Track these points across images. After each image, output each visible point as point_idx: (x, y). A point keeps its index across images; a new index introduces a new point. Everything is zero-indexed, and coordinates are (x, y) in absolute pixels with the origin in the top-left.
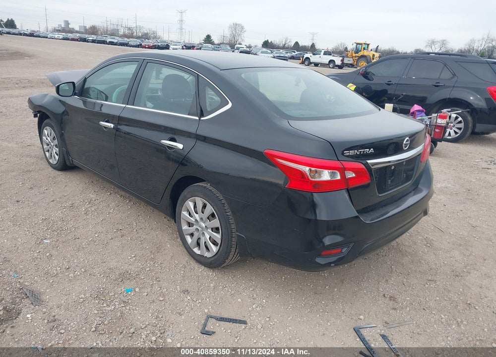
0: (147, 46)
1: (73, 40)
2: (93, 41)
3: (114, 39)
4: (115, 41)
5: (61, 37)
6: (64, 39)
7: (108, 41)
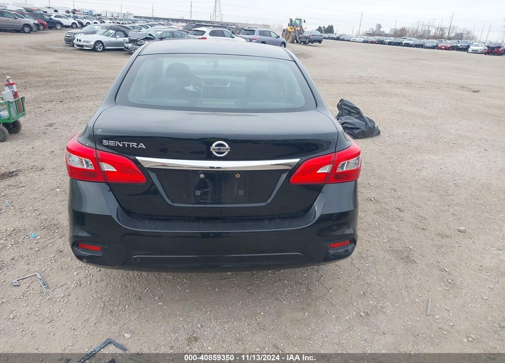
0: (443, 48)
1: (372, 42)
2: (390, 43)
3: (411, 40)
4: (411, 42)
5: (362, 40)
6: (364, 42)
7: (403, 43)
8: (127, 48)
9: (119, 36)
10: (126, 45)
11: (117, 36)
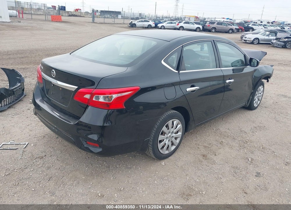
8: (272, 43)
9: (271, 36)
10: (272, 41)
11: (270, 36)
